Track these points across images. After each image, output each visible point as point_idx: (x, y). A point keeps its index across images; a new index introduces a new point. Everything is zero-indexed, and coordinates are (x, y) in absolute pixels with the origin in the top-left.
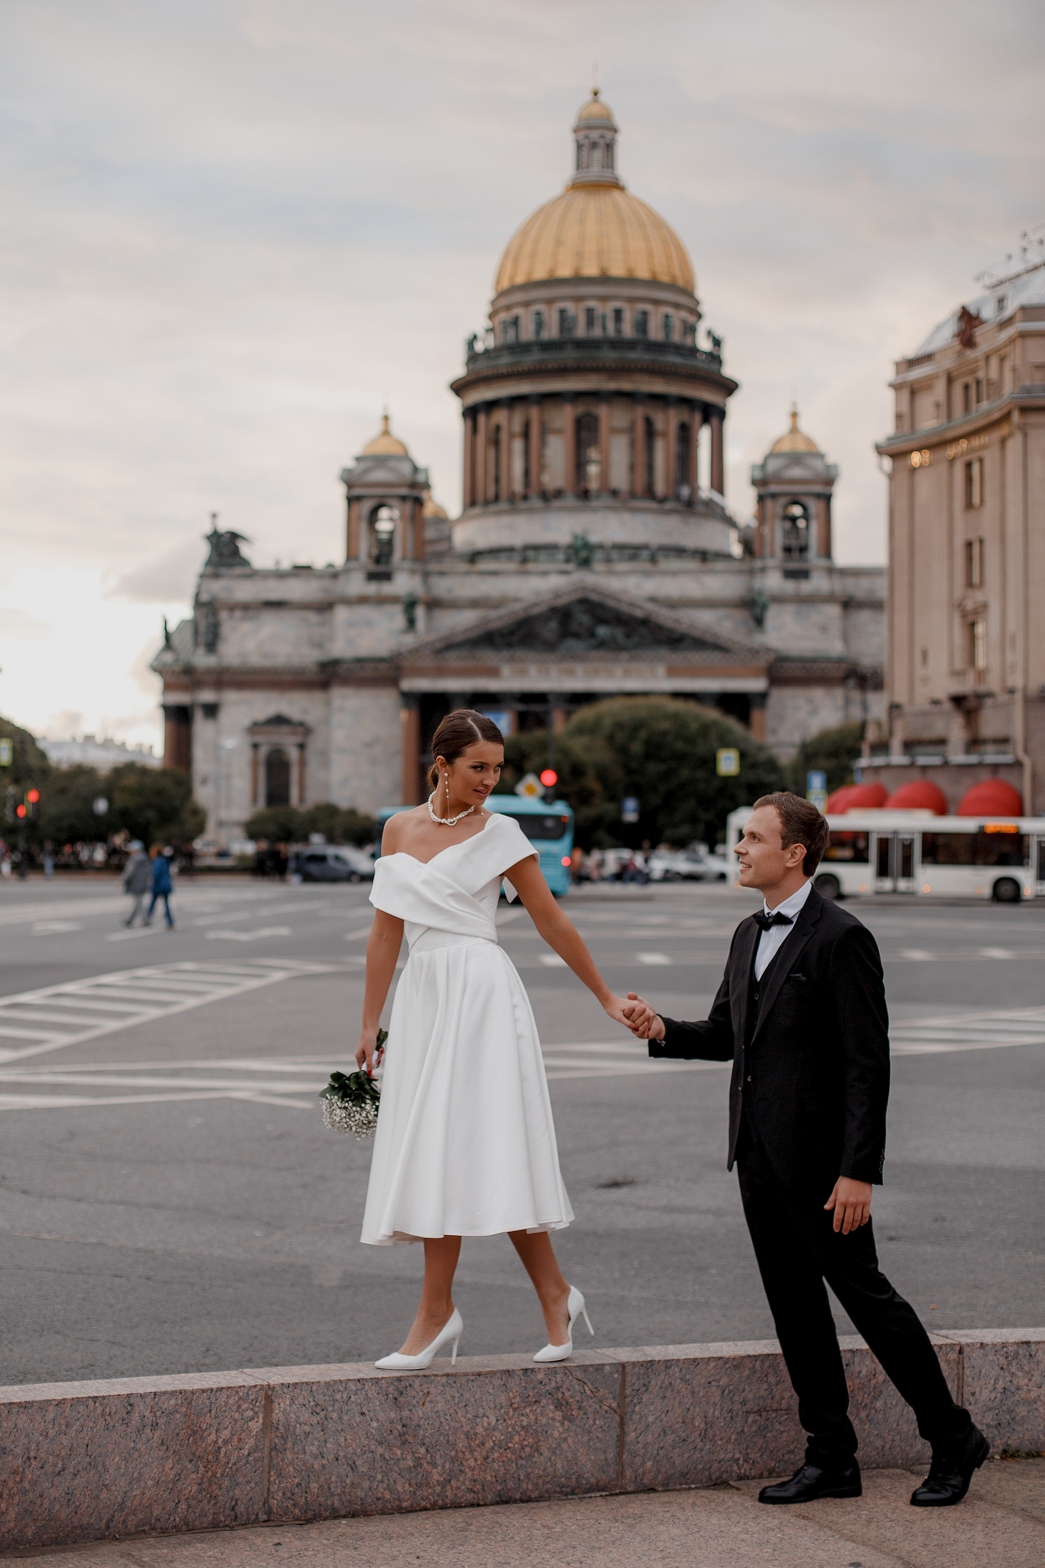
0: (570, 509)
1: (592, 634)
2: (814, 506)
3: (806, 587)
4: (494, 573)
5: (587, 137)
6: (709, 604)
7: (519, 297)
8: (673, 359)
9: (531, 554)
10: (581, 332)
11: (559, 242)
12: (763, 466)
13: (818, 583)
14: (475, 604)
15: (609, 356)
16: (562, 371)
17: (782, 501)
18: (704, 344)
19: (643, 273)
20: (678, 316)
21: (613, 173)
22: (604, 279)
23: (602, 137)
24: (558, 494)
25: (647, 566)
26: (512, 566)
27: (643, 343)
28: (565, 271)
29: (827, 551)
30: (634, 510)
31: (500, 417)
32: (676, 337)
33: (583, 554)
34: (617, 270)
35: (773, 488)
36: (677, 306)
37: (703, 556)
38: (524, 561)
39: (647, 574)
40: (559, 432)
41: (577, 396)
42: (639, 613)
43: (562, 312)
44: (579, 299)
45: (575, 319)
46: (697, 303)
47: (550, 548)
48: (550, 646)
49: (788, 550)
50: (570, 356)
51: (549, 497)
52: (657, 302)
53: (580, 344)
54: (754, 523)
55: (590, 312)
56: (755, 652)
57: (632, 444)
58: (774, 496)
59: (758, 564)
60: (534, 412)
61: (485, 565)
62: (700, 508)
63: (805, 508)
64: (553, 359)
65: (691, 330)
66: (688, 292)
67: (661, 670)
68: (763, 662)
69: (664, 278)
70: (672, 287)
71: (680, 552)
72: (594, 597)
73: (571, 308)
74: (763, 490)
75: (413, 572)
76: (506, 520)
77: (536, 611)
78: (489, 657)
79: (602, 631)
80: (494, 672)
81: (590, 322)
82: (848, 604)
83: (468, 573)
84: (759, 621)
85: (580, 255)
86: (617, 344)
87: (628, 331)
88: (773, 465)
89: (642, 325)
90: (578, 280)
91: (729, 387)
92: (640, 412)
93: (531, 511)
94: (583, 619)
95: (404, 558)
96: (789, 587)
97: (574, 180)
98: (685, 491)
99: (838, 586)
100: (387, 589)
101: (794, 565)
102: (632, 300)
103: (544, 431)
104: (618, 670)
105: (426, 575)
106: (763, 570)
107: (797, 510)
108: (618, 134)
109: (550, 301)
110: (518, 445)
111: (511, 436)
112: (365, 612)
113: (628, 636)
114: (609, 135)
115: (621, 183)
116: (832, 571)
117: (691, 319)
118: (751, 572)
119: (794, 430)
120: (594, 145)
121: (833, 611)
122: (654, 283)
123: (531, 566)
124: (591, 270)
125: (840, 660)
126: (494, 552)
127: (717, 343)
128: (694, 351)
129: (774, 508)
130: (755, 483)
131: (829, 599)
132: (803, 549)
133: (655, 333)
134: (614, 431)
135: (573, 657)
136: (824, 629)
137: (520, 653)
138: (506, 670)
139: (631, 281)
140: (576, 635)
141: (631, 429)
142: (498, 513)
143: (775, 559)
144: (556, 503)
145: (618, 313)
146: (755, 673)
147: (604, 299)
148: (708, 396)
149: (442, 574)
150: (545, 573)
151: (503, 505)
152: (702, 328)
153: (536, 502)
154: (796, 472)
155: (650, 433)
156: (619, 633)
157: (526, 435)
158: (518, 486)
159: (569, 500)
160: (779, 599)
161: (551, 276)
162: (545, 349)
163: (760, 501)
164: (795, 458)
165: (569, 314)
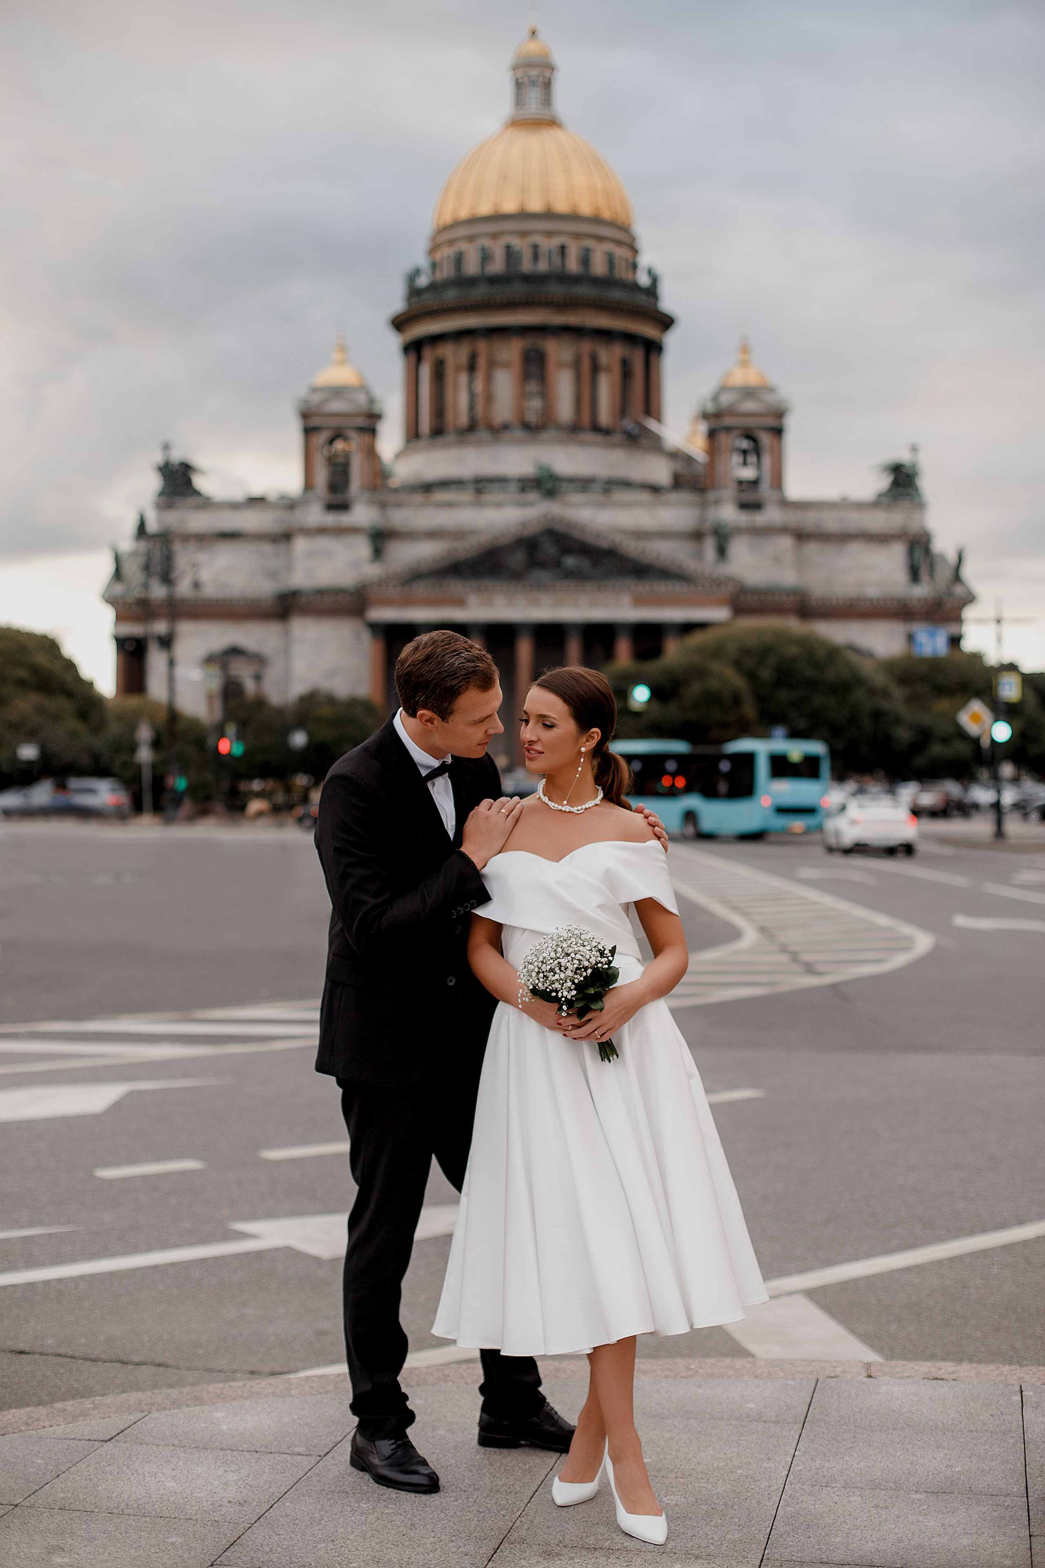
0: (519, 442)
2: (768, 441)
3: (761, 519)
4: (451, 505)
6: (664, 536)
7: (462, 232)
8: (616, 294)
9: (484, 484)
11: (503, 178)
12: (714, 400)
13: (772, 515)
14: (432, 535)
15: (557, 290)
16: (510, 305)
17: (733, 434)
18: (643, 280)
19: (586, 210)
20: (620, 252)
21: (551, 110)
22: (549, 215)
24: (506, 427)
25: (599, 498)
26: (467, 496)
27: (586, 278)
28: (510, 207)
29: (779, 483)
31: (448, 352)
32: (620, 272)
33: (549, 486)
34: (562, 206)
35: (728, 422)
36: (618, 242)
38: (478, 492)
39: (602, 505)
40: (507, 365)
41: (525, 330)
42: (604, 544)
43: (508, 247)
44: (524, 234)
45: (520, 253)
46: (633, 239)
48: (517, 576)
49: (739, 482)
50: (517, 290)
52: (599, 238)
55: (535, 248)
56: (719, 582)
57: (578, 378)
58: (725, 430)
59: (712, 496)
60: (482, 346)
61: (439, 496)
62: (644, 443)
63: (756, 442)
65: (632, 266)
66: (625, 228)
67: (626, 599)
68: (726, 591)
69: (607, 215)
70: (611, 223)
71: (627, 484)
72: (560, 528)
73: (517, 243)
75: (371, 503)
76: (453, 453)
77: (503, 541)
78: (455, 587)
79: (570, 561)
80: (460, 602)
83: (423, 505)
84: (722, 551)
85: (524, 190)
86: (563, 278)
87: (573, 265)
88: (726, 399)
90: (523, 215)
91: (666, 322)
92: (587, 347)
93: (480, 443)
95: (362, 488)
96: (743, 518)
97: (514, 115)
99: (791, 518)
100: (346, 519)
101: (749, 497)
102: (577, 236)
103: (492, 364)
104: (584, 599)
105: (383, 506)
106: (718, 502)
107: (746, 444)
108: (556, 73)
109: (495, 236)
110: (463, 378)
111: (458, 369)
112: (324, 543)
113: (595, 565)
115: (558, 119)
116: (786, 504)
117: (631, 255)
119: (745, 364)
120: (532, 83)
121: (786, 543)
122: (596, 220)
123: (487, 497)
124: (536, 205)
125: (794, 592)
126: (445, 484)
127: (655, 279)
128: (635, 287)
129: (723, 441)
130: (705, 416)
131: (783, 530)
132: (756, 482)
133: (599, 267)
134: (561, 365)
135: (539, 587)
137: (488, 583)
138: (473, 599)
139: (574, 217)
141: (577, 364)
142: (447, 445)
143: (728, 495)
144: (505, 436)
145: (563, 250)
146: (720, 603)
147: (549, 234)
148: (648, 331)
149: (398, 505)
150: (500, 505)
151: (451, 437)
152: (642, 263)
154: (750, 406)
156: (585, 563)
157: (472, 368)
158: (463, 420)
159: (518, 433)
160: (739, 531)
161: (496, 211)
162: (492, 283)
163: (712, 434)
164: (749, 392)
165: (516, 249)
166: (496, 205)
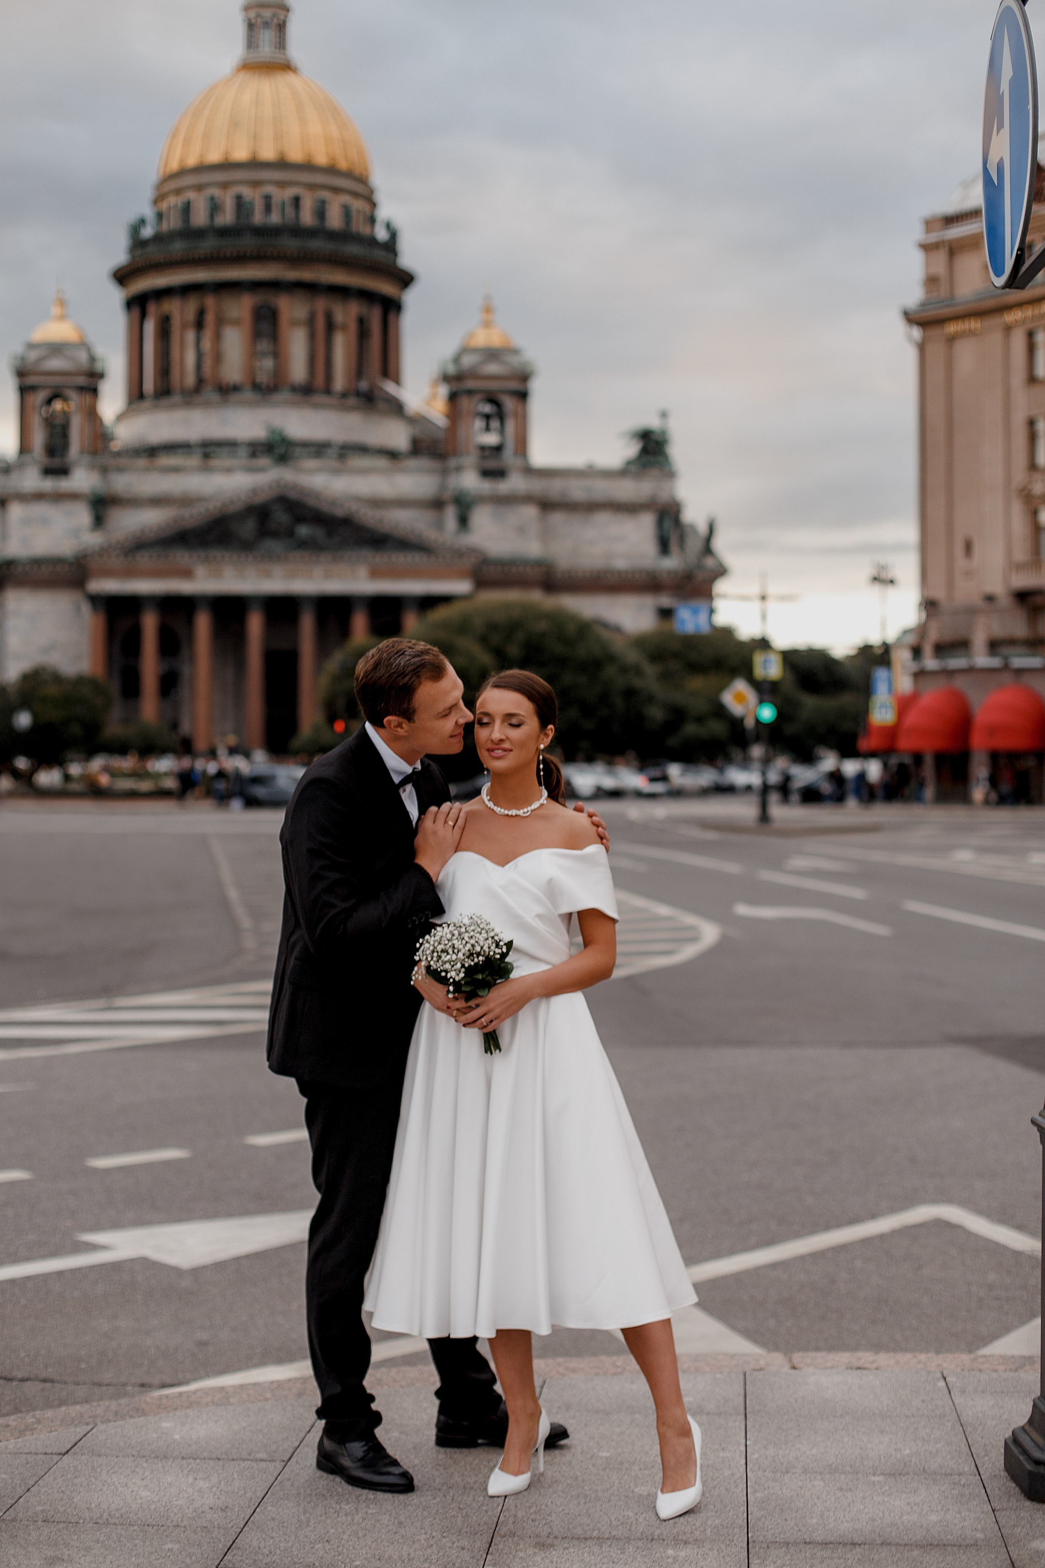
0: (250, 404)
1: (290, 533)
2: (511, 405)
3: (504, 487)
4: (176, 470)
5: (258, 15)
6: (402, 503)
7: (190, 180)
8: (353, 249)
9: (212, 448)
10: (258, 218)
11: (234, 125)
12: (455, 362)
13: (516, 483)
14: (157, 501)
15: (290, 244)
16: (240, 259)
17: (475, 398)
18: (381, 234)
19: (321, 159)
20: (357, 205)
21: (284, 54)
22: (282, 164)
23: (274, 15)
24: (235, 388)
25: (334, 463)
26: (194, 461)
27: (320, 232)
28: (241, 155)
29: (523, 449)
30: (317, 406)
31: (174, 307)
32: (357, 226)
33: (282, 450)
34: (295, 155)
35: (470, 384)
36: (355, 195)
37: (393, 455)
38: (206, 456)
39: (337, 472)
40: (237, 322)
41: (255, 286)
42: (339, 512)
43: (239, 198)
44: (256, 184)
45: (251, 204)
46: (372, 192)
47: (230, 445)
48: (247, 546)
49: (484, 449)
50: (248, 243)
51: (226, 391)
52: (336, 190)
53: (262, 231)
55: (268, 199)
56: (461, 553)
57: (312, 337)
58: (470, 393)
59: (452, 462)
60: (210, 302)
61: (165, 461)
62: (381, 405)
63: (500, 405)
64: (230, 246)
65: (372, 220)
66: (363, 180)
67: (362, 571)
68: (468, 563)
69: (343, 165)
70: (349, 175)
71: (363, 449)
72: (293, 495)
73: (247, 193)
74: (456, 386)
75: (92, 467)
76: (179, 415)
77: (233, 509)
78: (182, 557)
79: (303, 531)
80: (187, 574)
81: (268, 208)
82: (547, 505)
83: (147, 470)
84: (463, 521)
85: (256, 137)
86: (296, 231)
87: (307, 218)
88: (468, 361)
89: (321, 212)
90: (254, 164)
91: (406, 279)
92: (321, 304)
93: (207, 404)
94: (281, 517)
95: (82, 452)
96: (485, 486)
97: (244, 59)
98: (365, 386)
99: (537, 486)
100: (65, 484)
101: (491, 464)
102: (312, 187)
103: (221, 322)
104: (318, 571)
105: (104, 470)
106: (459, 469)
107: (489, 408)
108: (290, 14)
109: (225, 186)
110: (190, 336)
111: (184, 326)
112: (41, 509)
113: (330, 534)
114: (281, 14)
115: (292, 63)
116: (530, 471)
117: (369, 208)
118: (445, 472)
119: (487, 324)
120: (265, 24)
121: (530, 512)
122: (332, 170)
123: (215, 462)
124: (268, 153)
125: (539, 563)
126: (171, 448)
127: (393, 235)
128: (372, 241)
129: (464, 405)
130: (446, 378)
131: (527, 499)
132: (497, 449)
133: (334, 220)
134: (294, 323)
135: (271, 557)
136: (521, 530)
137: (216, 553)
138: (200, 571)
139: (308, 167)
140: (274, 534)
141: (311, 322)
142: (172, 407)
143: (469, 461)
144: (235, 397)
145: (296, 201)
146: (461, 575)
147: (282, 184)
148: (386, 288)
149: (120, 470)
150: (229, 470)
151: (176, 398)
152: (380, 217)
153: (214, 397)
154: (493, 368)
155: (331, 327)
156: (319, 533)
157: (199, 325)
158: (190, 380)
159: (248, 395)
160: (481, 499)
161: (226, 159)
162: (222, 235)
163: (453, 398)
164: (492, 354)
165: (248, 199)
166: (227, 153)
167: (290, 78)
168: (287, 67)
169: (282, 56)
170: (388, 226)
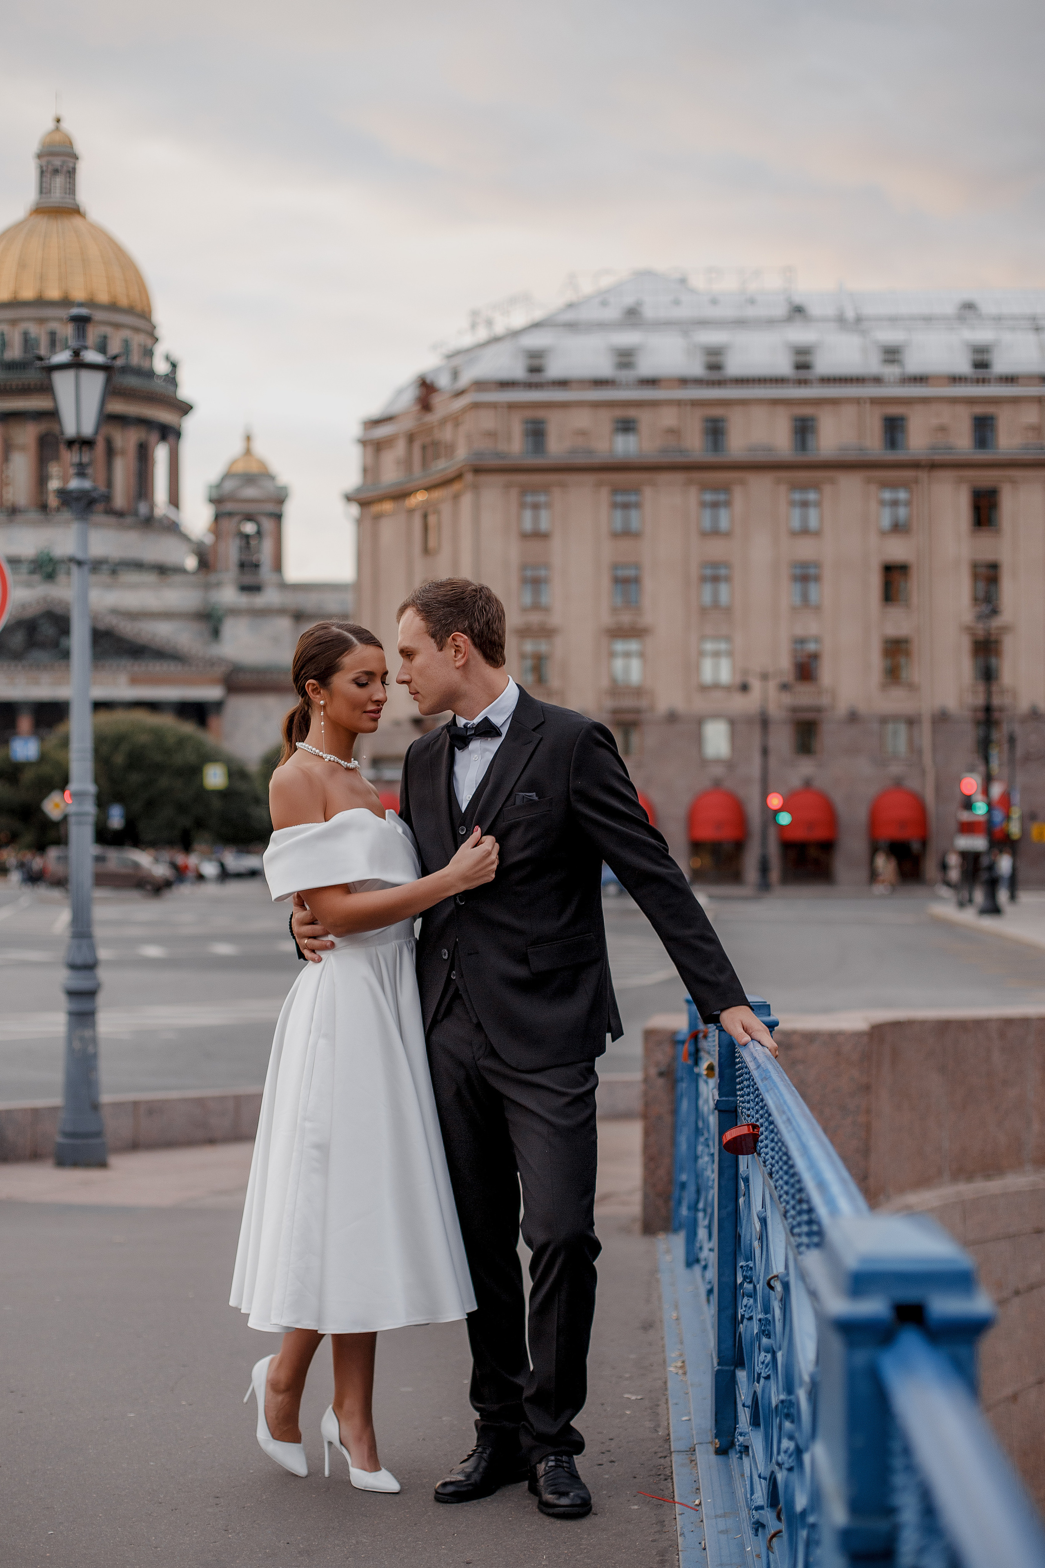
1: (54, 644)
2: (268, 525)
3: (260, 601)
5: (50, 163)
6: (166, 615)
10: (43, 352)
11: (22, 265)
12: (219, 486)
13: (270, 597)
16: (25, 390)
17: (236, 519)
18: (161, 367)
19: (103, 297)
20: (138, 340)
21: (74, 199)
22: (65, 301)
23: (64, 164)
24: (20, 510)
25: (108, 579)
28: (28, 294)
29: (278, 566)
30: (97, 525)
32: (135, 359)
33: (48, 568)
34: (79, 294)
35: (229, 507)
36: (136, 330)
37: (163, 570)
39: (108, 586)
40: (23, 449)
41: (39, 414)
42: (101, 626)
43: (26, 334)
44: (41, 321)
46: (154, 327)
47: (14, 561)
48: (16, 656)
49: (242, 565)
51: (12, 513)
52: (117, 326)
54: (209, 539)
55: (53, 335)
56: (212, 663)
58: (230, 514)
59: (213, 578)
63: (259, 525)
64: (16, 379)
65: (149, 353)
66: (145, 316)
67: (120, 679)
68: (219, 671)
69: (124, 302)
70: (130, 311)
71: (136, 565)
73: (34, 330)
74: (219, 508)
81: (52, 343)
82: (300, 618)
84: (216, 633)
85: (42, 278)
88: (229, 485)
89: (102, 346)
90: (40, 302)
91: (185, 409)
94: (45, 629)
96: (241, 600)
97: (37, 204)
98: (143, 509)
99: (290, 600)
101: (248, 580)
103: (9, 448)
106: (218, 585)
107: (249, 528)
109: (13, 323)
113: (95, 647)
114: (70, 162)
115: (82, 210)
116: (284, 586)
117: (149, 342)
118: (207, 587)
119: (248, 452)
120: (56, 171)
121: (285, 624)
122: (113, 307)
124: (53, 293)
127: (174, 366)
128: (150, 374)
129: (229, 525)
130: (212, 501)
131: (281, 611)
132: (256, 566)
135: (38, 666)
136: (276, 641)
139: (89, 303)
140: (39, 645)
143: (229, 575)
144: (20, 518)
146: (213, 682)
148: (164, 416)
152: (160, 350)
154: (250, 492)
155: (110, 451)
160: (235, 612)
161: (15, 298)
162: (9, 369)
163: (218, 517)
164: (250, 479)
165: (33, 335)
166: (15, 292)
167: (77, 221)
168: (76, 211)
169: (72, 201)
170: (167, 358)
